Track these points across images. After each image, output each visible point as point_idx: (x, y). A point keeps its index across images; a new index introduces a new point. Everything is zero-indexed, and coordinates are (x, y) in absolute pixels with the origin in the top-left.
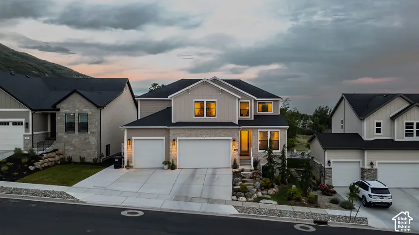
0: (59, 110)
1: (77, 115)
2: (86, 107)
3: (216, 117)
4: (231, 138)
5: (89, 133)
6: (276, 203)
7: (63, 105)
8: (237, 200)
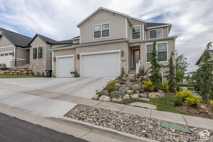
0: (31, 47)
1: (38, 49)
2: (42, 44)
3: (109, 37)
4: (119, 51)
5: (43, 58)
6: (155, 107)
7: (32, 44)
8: (98, 99)
